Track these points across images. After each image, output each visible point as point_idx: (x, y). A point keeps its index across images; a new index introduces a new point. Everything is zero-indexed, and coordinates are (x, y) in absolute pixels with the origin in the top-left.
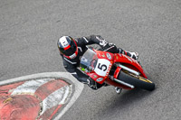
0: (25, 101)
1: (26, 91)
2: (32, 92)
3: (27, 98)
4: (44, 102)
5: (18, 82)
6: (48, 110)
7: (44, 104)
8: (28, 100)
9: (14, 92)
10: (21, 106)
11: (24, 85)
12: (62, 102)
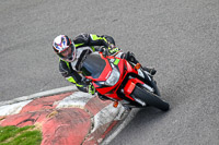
0: (74, 115)
1: (74, 104)
2: (81, 105)
3: (75, 112)
4: (96, 117)
5: (64, 93)
6: (100, 127)
7: (96, 119)
8: (77, 114)
9: (61, 104)
10: (69, 122)
11: (72, 96)
12: (118, 118)
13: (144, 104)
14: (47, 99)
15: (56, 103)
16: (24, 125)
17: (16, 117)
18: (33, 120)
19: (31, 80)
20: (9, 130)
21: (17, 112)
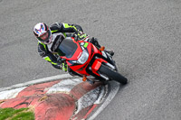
0: (61, 100)
1: (62, 90)
4: (80, 101)
6: (83, 109)
7: (80, 103)
8: (64, 99)
9: (50, 90)
11: (59, 84)
12: (97, 102)
13: (107, 79)
14: (39, 86)
15: (46, 89)
16: (20, 107)
17: (13, 100)
18: (27, 103)
19: (26, 70)
20: (7, 112)
21: (14, 97)
